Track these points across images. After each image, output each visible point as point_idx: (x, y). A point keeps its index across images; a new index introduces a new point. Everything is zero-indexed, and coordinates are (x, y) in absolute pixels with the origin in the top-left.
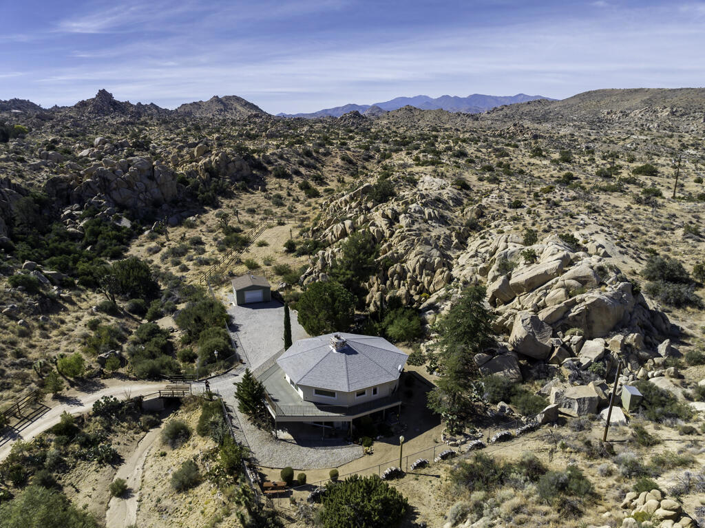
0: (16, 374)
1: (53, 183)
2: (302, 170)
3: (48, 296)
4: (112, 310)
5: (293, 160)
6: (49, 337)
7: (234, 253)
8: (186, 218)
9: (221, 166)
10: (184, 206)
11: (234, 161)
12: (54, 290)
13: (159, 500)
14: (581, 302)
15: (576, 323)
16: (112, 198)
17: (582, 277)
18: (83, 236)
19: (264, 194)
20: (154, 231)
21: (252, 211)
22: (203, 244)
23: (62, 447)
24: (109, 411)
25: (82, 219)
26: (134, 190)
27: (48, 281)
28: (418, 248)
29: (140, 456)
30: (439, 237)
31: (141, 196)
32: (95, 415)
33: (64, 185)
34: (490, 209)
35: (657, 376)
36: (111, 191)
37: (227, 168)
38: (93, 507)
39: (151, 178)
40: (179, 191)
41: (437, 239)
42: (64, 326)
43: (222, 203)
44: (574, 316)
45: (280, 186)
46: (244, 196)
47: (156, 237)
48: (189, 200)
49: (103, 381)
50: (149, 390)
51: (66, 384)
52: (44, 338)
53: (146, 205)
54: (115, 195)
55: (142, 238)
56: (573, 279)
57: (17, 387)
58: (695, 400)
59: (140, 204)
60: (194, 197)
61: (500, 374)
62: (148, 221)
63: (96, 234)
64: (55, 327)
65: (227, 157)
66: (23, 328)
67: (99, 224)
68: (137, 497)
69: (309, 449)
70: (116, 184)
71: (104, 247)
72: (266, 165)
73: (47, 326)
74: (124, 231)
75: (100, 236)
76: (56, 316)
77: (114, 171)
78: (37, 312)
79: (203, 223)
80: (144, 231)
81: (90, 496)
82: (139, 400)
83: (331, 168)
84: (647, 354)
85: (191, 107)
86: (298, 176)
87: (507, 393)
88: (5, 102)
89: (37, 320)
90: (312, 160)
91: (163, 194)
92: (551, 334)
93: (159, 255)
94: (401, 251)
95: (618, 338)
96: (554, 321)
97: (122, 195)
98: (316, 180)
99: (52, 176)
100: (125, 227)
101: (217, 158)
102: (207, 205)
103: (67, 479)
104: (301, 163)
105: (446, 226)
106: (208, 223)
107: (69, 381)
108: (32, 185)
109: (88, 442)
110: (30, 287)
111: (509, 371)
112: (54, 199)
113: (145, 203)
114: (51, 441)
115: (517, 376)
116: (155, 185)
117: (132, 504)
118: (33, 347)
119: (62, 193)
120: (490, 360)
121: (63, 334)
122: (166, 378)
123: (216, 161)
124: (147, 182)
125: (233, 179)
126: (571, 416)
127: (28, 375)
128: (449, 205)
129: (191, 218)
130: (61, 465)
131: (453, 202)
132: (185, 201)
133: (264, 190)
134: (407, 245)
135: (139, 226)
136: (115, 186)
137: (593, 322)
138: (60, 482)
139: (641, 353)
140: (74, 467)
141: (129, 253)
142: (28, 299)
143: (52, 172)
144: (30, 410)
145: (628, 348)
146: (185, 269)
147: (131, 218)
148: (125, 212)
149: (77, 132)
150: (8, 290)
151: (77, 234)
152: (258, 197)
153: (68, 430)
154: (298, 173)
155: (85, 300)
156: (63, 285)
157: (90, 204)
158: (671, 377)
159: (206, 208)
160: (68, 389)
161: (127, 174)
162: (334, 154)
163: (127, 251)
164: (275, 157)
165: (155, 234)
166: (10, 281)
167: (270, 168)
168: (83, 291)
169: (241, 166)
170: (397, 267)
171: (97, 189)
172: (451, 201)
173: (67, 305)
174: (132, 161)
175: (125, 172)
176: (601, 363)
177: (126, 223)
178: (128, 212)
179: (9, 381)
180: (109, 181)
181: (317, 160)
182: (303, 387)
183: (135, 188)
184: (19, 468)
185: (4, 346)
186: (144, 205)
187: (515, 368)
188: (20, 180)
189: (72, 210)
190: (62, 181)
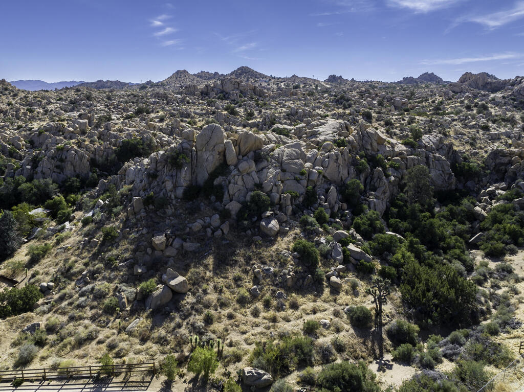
1: (497, 154)
18: (484, 219)
25: (499, 200)
27: (339, 258)
33: (505, 160)
67: (506, 211)
75: (497, 225)
89: (274, 291)
99: (503, 147)
108: (476, 154)
112: (488, 172)
119: (500, 167)
143: (506, 144)
144: (139, 378)
151: (481, 215)
166: (294, 246)
188: (468, 147)
189: (497, 188)
190: (503, 154)
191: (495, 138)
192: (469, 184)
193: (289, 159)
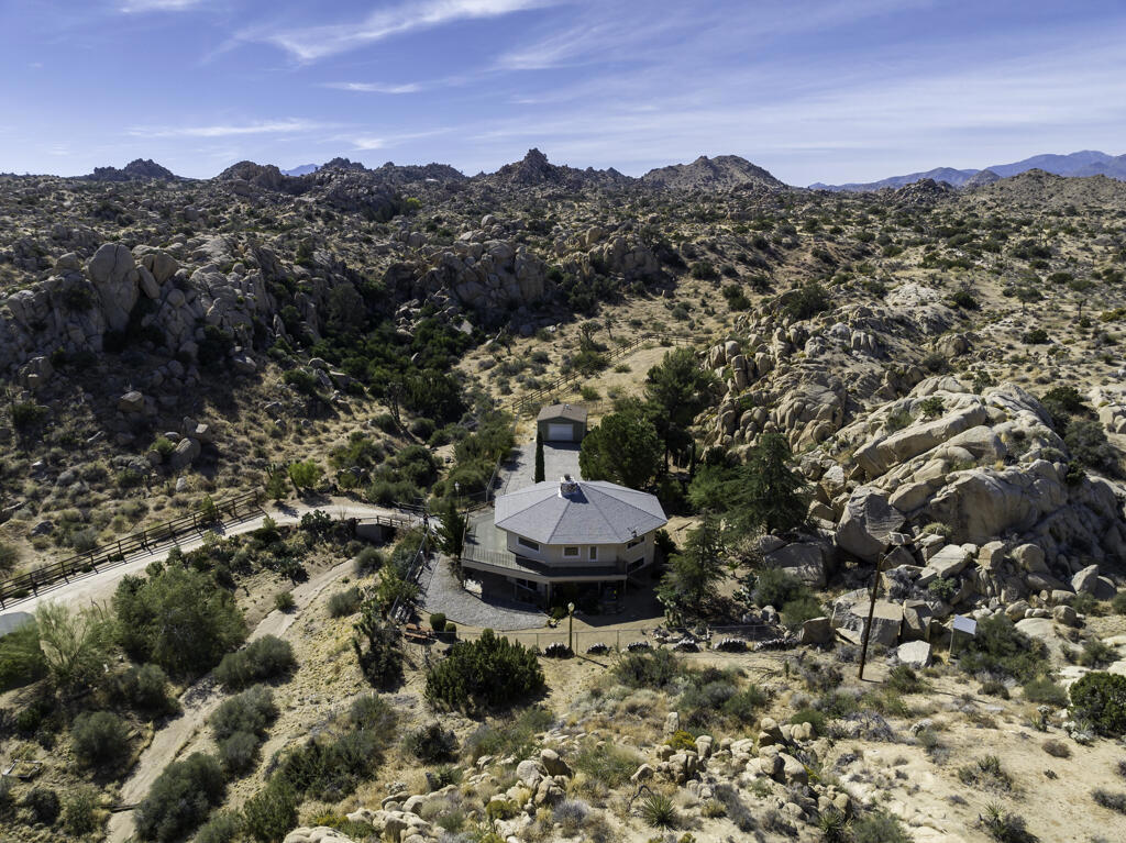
0: (249, 474)
1: (394, 269)
2: (741, 269)
3: (319, 399)
4: (389, 426)
5: (729, 253)
6: (301, 443)
7: (580, 378)
8: (544, 326)
9: (616, 257)
10: (547, 310)
11: (634, 251)
12: (333, 394)
13: (312, 621)
14: (951, 482)
15: (941, 516)
16: (457, 293)
17: (975, 444)
18: (412, 340)
19: (667, 301)
20: (498, 341)
21: (637, 324)
22: (548, 362)
23: (254, 551)
24: (318, 528)
25: (418, 318)
26: (485, 286)
27: (330, 384)
28: (802, 387)
29: (326, 580)
30: (857, 375)
31: (493, 293)
32: (302, 528)
33: (407, 275)
34: (987, 342)
35: (1038, 616)
36: (457, 284)
37: (623, 261)
38: (252, 610)
39: (510, 270)
40: (546, 290)
41: (851, 379)
42: (325, 434)
43: (602, 310)
44: (938, 503)
45: (696, 291)
46: (637, 303)
47: (498, 349)
48: (556, 303)
49: (332, 498)
50: (368, 514)
51: (294, 493)
52: (295, 442)
53: (499, 307)
54: (462, 291)
55: (482, 348)
56: (961, 446)
57: (245, 486)
58: (1079, 662)
59: (490, 304)
60: (563, 297)
61: (790, 571)
62: (493, 328)
63: (426, 338)
64: (314, 433)
65: (626, 245)
66: (277, 428)
67: (433, 326)
68: (298, 613)
69: (490, 606)
70: (464, 276)
71: (430, 356)
72: (685, 259)
73: (306, 431)
74: (462, 338)
75: (430, 341)
76: (322, 423)
77: (463, 259)
78: (301, 414)
79: (562, 335)
80: (487, 340)
81: (255, 602)
82: (353, 522)
83: (792, 268)
84: (1042, 581)
85: (665, 174)
86: (730, 277)
87: (783, 596)
88: (420, 168)
89: (298, 423)
90: (763, 255)
91: (522, 293)
92: (899, 526)
93: (489, 372)
94: (776, 390)
95: (994, 546)
96: (912, 508)
97: (469, 290)
98: (756, 285)
99: (397, 261)
100: (464, 333)
101: (611, 246)
102: (579, 312)
103: (245, 581)
104: (742, 259)
105: (881, 359)
106: (569, 338)
107: (299, 491)
108: (371, 272)
109: (282, 553)
110: (302, 385)
111: (806, 568)
112: (393, 291)
113: (497, 302)
114: (246, 542)
115: (816, 578)
116: (513, 281)
117: (289, 619)
118: (279, 449)
119: (404, 284)
120: (782, 547)
121: (319, 442)
122: (397, 507)
123: (609, 251)
124: (505, 275)
125: (629, 277)
126: (850, 642)
127: (260, 477)
128: (921, 331)
129: (551, 328)
130: (245, 567)
131: (928, 327)
132: (551, 303)
133: (670, 296)
134: (787, 382)
135: (482, 333)
136: (462, 278)
137: (968, 517)
138: (237, 583)
139: (1030, 578)
140: (257, 573)
141: (458, 366)
142: (296, 398)
143: (399, 257)
144: (247, 511)
145: (1008, 565)
146: (507, 391)
147: (474, 323)
148: (470, 313)
149: (481, 208)
150: (279, 386)
151: (407, 336)
152: (657, 307)
153: (268, 536)
154: (731, 273)
155: (365, 410)
156: (348, 390)
157: (431, 300)
158: (1060, 622)
159: (576, 315)
160: (293, 499)
161: (479, 263)
162: (804, 246)
163: (457, 363)
164: (704, 248)
165: (497, 345)
166: (284, 378)
167: (690, 264)
168: (369, 401)
169: (644, 259)
170: (757, 412)
171: (441, 281)
172: (925, 325)
173: (341, 413)
174: (488, 246)
175: (477, 260)
176: (952, 580)
177: (467, 328)
178: (472, 314)
179: (240, 478)
180: (455, 270)
181: (773, 254)
182: (510, 534)
183: (487, 282)
184: (205, 559)
185: (251, 443)
186: (495, 305)
187: (817, 567)
188: (360, 265)
189: (410, 307)
190: (405, 269)
191: (383, 252)
192: (378, 306)
193: (215, 286)
